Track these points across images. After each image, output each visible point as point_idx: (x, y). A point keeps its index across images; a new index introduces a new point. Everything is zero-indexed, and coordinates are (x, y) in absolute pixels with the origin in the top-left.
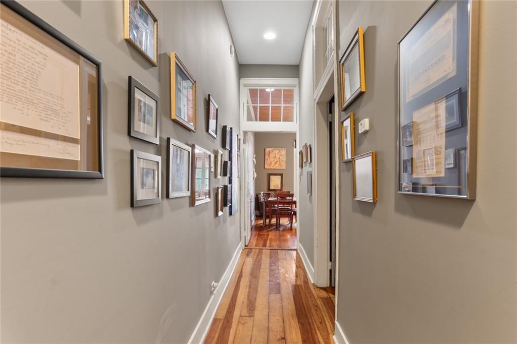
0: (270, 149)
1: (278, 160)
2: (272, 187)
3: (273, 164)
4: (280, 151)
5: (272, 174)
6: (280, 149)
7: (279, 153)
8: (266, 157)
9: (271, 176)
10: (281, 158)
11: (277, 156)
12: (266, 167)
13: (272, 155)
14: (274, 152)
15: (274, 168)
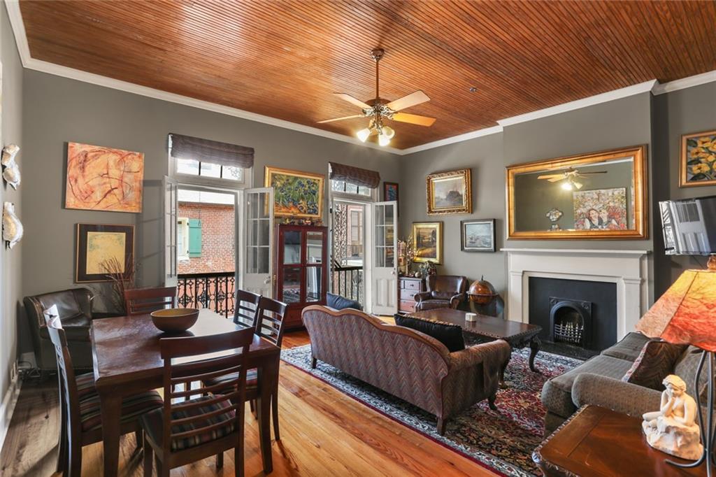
0: (87, 148)
1: (115, 183)
2: (92, 268)
3: (98, 195)
4: (122, 158)
5: (95, 228)
6: (126, 152)
7: (118, 164)
8: (72, 172)
9: (90, 234)
10: (126, 179)
11: (114, 172)
12: (71, 202)
13: (94, 168)
14: (103, 158)
15: (101, 207)
